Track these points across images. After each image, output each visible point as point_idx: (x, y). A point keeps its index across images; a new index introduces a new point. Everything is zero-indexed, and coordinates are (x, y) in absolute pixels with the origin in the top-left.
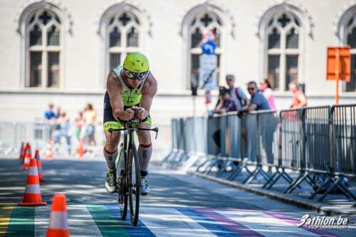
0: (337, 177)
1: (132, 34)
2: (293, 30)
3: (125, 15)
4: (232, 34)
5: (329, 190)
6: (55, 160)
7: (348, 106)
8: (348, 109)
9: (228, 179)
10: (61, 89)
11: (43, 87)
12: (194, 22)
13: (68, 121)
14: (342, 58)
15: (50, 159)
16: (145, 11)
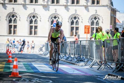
1: (36, 21)
2: (77, 20)
3: (34, 16)
4: (62, 21)
10: (17, 35)
11: (12, 34)
12: (52, 18)
14: (88, 28)
16: (39, 15)
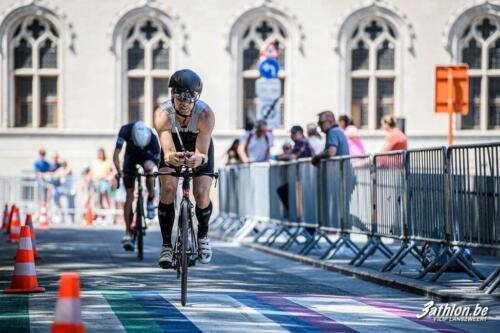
0: (455, 248)
1: (159, 50)
2: (386, 43)
3: (149, 23)
4: (301, 49)
5: (445, 266)
6: (52, 230)
7: (471, 147)
8: (471, 152)
9: (300, 253)
10: (60, 130)
11: (34, 126)
12: (247, 33)
13: (70, 174)
14: (456, 81)
15: (45, 227)
16: (178, 18)
